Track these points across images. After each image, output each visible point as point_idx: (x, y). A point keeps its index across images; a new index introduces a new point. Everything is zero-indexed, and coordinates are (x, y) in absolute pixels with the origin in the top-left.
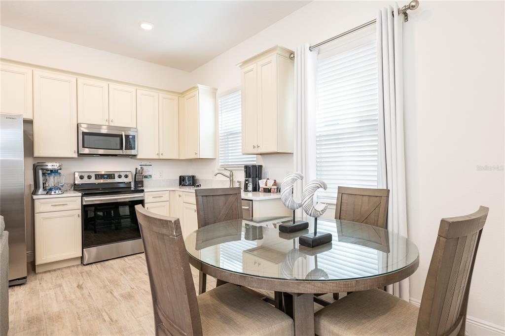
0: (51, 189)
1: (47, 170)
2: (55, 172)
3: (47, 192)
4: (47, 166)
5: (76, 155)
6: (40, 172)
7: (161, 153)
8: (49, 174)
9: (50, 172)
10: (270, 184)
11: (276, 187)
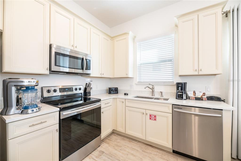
0: (26, 108)
1: (22, 87)
2: (32, 89)
3: (22, 111)
4: (22, 82)
5: (48, 72)
6: (14, 89)
7: (102, 73)
8: (24, 91)
9: (25, 88)
10: (199, 95)
11: (205, 97)
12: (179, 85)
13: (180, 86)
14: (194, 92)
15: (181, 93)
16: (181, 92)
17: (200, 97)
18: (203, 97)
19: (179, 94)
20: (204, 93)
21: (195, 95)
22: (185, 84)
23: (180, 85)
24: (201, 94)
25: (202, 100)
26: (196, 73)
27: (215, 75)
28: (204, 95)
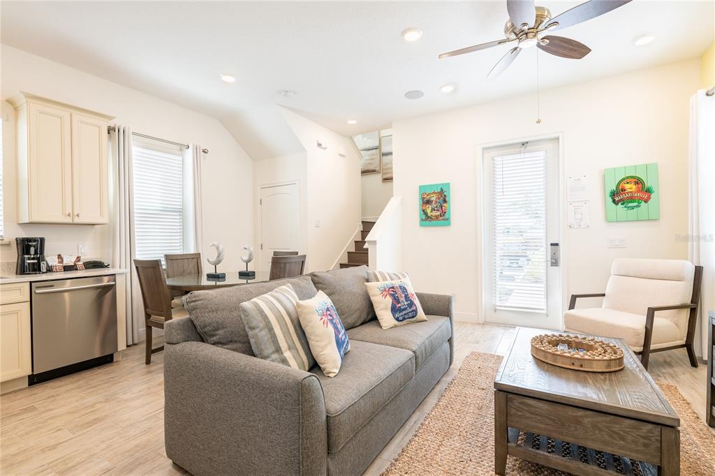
10: (69, 261)
11: (81, 263)
12: (30, 244)
13: (31, 246)
14: (59, 257)
15: (36, 261)
16: (33, 259)
17: (73, 264)
18: (79, 263)
19: (29, 263)
20: (78, 258)
21: (62, 262)
22: (42, 240)
23: (34, 244)
24: (74, 259)
25: (77, 269)
26: (69, 220)
27: (94, 225)
28: (79, 261)
